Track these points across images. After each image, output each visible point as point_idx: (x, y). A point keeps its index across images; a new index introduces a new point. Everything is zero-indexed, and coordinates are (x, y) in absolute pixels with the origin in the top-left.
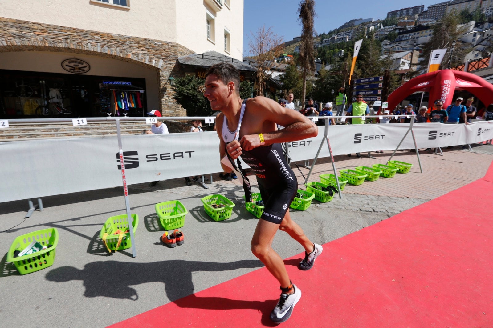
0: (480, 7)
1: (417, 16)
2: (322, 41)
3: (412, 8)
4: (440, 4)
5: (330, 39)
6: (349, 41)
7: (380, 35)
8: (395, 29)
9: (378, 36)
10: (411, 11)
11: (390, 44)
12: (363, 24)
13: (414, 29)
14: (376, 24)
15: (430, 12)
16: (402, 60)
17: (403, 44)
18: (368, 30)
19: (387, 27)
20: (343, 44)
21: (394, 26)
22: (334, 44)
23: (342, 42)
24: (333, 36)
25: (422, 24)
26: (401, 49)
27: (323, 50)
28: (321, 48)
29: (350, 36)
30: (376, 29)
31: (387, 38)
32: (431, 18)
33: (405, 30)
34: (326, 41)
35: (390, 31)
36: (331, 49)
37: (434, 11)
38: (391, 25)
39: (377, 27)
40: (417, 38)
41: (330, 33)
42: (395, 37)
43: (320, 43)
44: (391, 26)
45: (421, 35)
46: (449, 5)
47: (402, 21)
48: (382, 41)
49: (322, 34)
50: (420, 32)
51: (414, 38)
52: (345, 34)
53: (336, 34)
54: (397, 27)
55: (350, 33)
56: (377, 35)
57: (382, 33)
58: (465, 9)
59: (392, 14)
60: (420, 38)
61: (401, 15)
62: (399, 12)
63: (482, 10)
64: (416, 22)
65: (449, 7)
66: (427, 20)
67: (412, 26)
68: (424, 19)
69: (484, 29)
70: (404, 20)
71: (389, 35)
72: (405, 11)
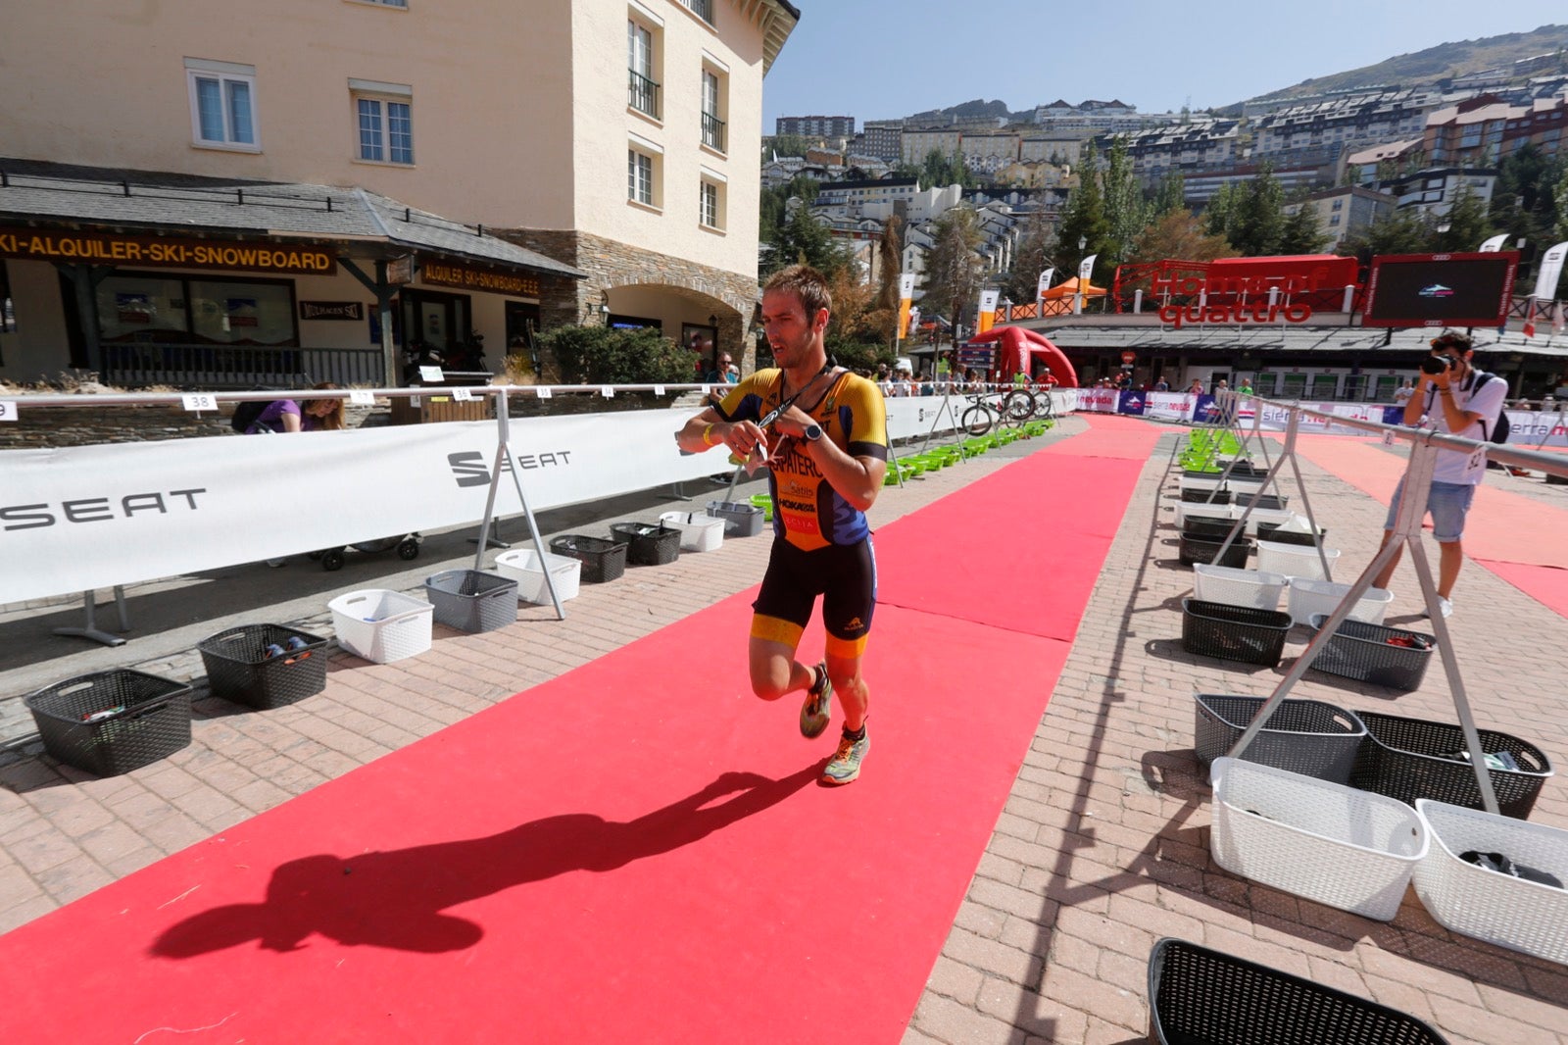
0: (961, 152)
1: (843, 141)
3: (830, 119)
7: (775, 179)
8: (805, 170)
9: (767, 179)
10: (829, 126)
13: (846, 176)
15: (869, 140)
17: (834, 213)
19: (786, 159)
21: (799, 159)
25: (860, 166)
26: (832, 224)
31: (793, 190)
32: (873, 155)
33: (828, 178)
35: (796, 173)
37: (878, 140)
38: (791, 156)
40: (861, 202)
44: (793, 159)
45: (868, 197)
46: (904, 131)
47: (814, 148)
50: (865, 190)
51: (854, 203)
54: (806, 165)
57: (776, 173)
58: (935, 148)
59: (787, 125)
60: (866, 205)
61: (808, 132)
62: (801, 123)
63: (963, 158)
64: (844, 159)
65: (906, 136)
66: (867, 158)
67: (839, 167)
68: (860, 154)
69: (977, 204)
70: (819, 147)
71: (795, 184)
72: (815, 122)
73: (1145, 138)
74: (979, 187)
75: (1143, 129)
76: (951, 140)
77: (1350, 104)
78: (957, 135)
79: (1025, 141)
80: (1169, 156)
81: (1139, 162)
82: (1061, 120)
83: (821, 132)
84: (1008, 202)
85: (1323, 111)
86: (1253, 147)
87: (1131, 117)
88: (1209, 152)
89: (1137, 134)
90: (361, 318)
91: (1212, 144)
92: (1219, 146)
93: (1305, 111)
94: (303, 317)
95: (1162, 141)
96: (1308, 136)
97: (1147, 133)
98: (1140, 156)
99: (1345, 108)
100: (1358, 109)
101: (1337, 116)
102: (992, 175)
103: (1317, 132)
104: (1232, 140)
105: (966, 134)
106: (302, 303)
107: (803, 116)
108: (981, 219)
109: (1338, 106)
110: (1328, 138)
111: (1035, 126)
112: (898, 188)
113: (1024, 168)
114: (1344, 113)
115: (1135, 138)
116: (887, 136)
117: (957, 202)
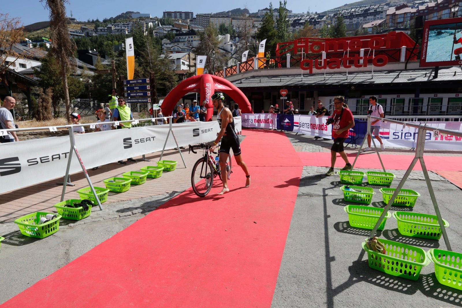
0: (231, 24)
1: (188, 21)
2: (96, 28)
3: (184, 13)
4: (204, 14)
5: (106, 28)
6: (129, 34)
7: (159, 33)
8: (172, 30)
9: (157, 34)
10: (183, 15)
11: (170, 44)
12: (141, 18)
13: (188, 32)
14: (154, 21)
15: (198, 20)
16: (182, 61)
17: (181, 45)
18: (147, 26)
19: (165, 26)
20: (123, 37)
21: (171, 26)
22: (111, 35)
23: (121, 34)
24: (109, 26)
25: (194, 29)
26: (180, 50)
27: (99, 40)
28: (96, 36)
29: (129, 28)
30: (155, 26)
31: (166, 37)
32: (200, 25)
33: (181, 33)
34: (101, 30)
35: (169, 31)
36: (109, 40)
37: (201, 20)
38: (168, 25)
39: (156, 24)
40: (192, 41)
41: (105, 21)
42: (174, 38)
43: (95, 31)
44: (169, 26)
45: (195, 39)
46: (211, 17)
47: (177, 22)
48: (162, 39)
49: (95, 20)
50: (193, 36)
51: (189, 41)
52: (123, 26)
53: (112, 24)
54: (173, 28)
55: (129, 26)
56: (157, 32)
57: (160, 31)
58: (222, 23)
59: (167, 15)
60: (194, 42)
61: (176, 17)
62: (173, 14)
63: (233, 27)
64: (189, 27)
65: (211, 19)
66: (197, 26)
67: (187, 29)
68: (194, 25)
69: (236, 41)
70: (178, 22)
71: (168, 35)
72: (178, 14)
73: (296, 20)
74: (237, 36)
75: (295, 17)
76: (228, 21)
77: (361, 9)
78: (230, 18)
79: (254, 21)
81: (294, 29)
83: (181, 17)
85: (352, 12)
86: (331, 24)
87: (290, 14)
88: (317, 26)
91: (318, 22)
92: (320, 23)
93: (347, 12)
95: (301, 21)
96: (348, 20)
97: (296, 18)
98: (294, 27)
99: (359, 11)
100: (363, 11)
101: (357, 13)
103: (351, 19)
104: (325, 21)
105: (233, 19)
107: (173, 11)
109: (357, 10)
110: (355, 21)
111: (258, 17)
114: (359, 12)
115: (292, 20)
116: (205, 18)
117: (228, 41)
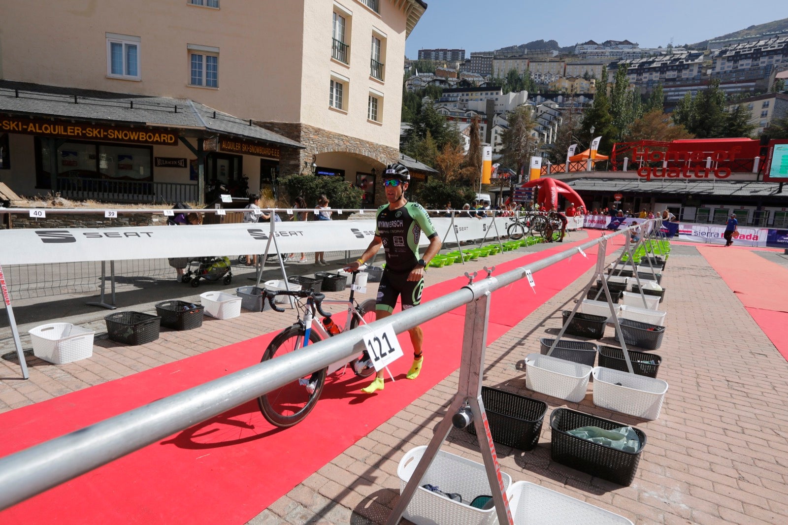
0: (528, 69)
1: (458, 64)
3: (451, 51)
7: (416, 86)
8: (434, 81)
9: (412, 87)
10: (449, 55)
11: (433, 104)
13: (459, 85)
15: (473, 63)
17: (450, 108)
19: (424, 74)
21: (431, 74)
25: (467, 79)
26: (450, 114)
30: (407, 75)
31: (427, 92)
32: (476, 72)
33: (448, 87)
35: (429, 82)
37: (479, 63)
38: (426, 72)
39: (409, 71)
40: (467, 100)
44: (428, 74)
45: (472, 97)
46: (495, 58)
47: (440, 68)
48: (421, 96)
50: (470, 93)
51: (463, 100)
54: (435, 78)
56: (411, 85)
57: (416, 82)
58: (513, 69)
59: (425, 54)
60: (470, 102)
61: (437, 58)
62: (433, 53)
63: (530, 74)
64: (458, 74)
65: (495, 61)
66: (472, 74)
67: (455, 79)
68: (468, 72)
69: (537, 102)
70: (443, 67)
71: (428, 89)
72: (441, 52)
73: (643, 63)
74: (539, 92)
75: (642, 58)
76: (523, 64)
77: (778, 41)
78: (527, 61)
79: (567, 65)
80: (658, 74)
81: (639, 78)
82: (591, 53)
83: (445, 58)
84: (556, 102)
85: (760, 46)
86: (713, 68)
87: (635, 50)
88: (684, 72)
89: (638, 61)
90: (186, 166)
91: (686, 66)
92: (691, 68)
93: (747, 46)
94: (156, 165)
95: (654, 65)
96: (750, 61)
97: (644, 60)
98: (640, 74)
99: (775, 43)
100: (784, 45)
101: (769, 49)
102: (547, 85)
103: (756, 59)
104: (700, 64)
105: (532, 61)
106: (156, 158)
107: (434, 49)
108: (539, 111)
109: (770, 42)
110: (764, 62)
111: (575, 56)
112: (489, 93)
113: (567, 81)
114: (774, 47)
115: (637, 63)
116: (484, 61)
117: (525, 101)
